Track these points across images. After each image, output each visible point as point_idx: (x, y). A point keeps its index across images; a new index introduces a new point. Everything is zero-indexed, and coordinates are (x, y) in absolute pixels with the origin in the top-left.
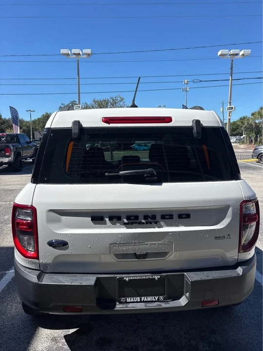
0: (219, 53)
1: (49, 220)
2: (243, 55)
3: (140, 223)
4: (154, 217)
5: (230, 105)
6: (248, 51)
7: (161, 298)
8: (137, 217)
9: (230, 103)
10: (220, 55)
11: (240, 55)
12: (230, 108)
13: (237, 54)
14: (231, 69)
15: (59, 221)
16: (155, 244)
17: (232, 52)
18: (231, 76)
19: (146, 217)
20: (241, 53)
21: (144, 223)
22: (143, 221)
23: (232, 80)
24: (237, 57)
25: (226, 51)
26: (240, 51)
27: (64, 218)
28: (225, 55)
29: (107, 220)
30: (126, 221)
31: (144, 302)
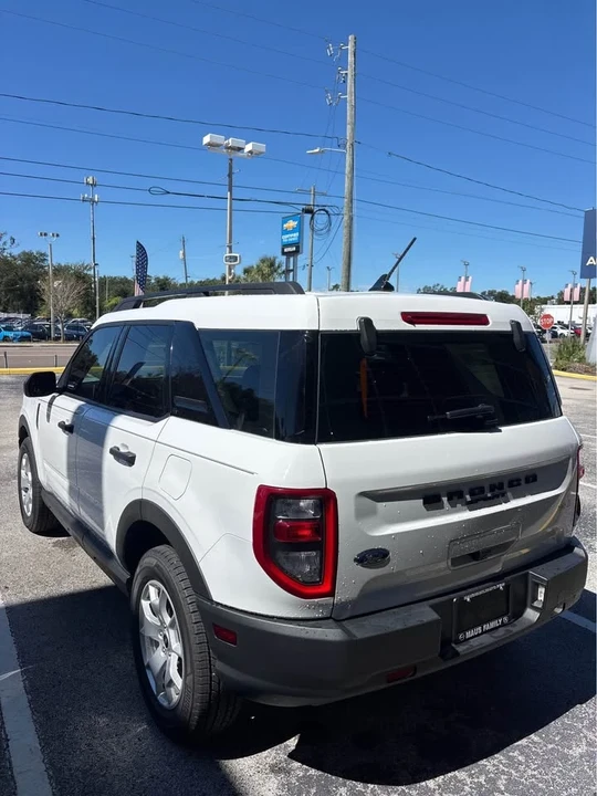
0: (206, 139)
1: (361, 514)
2: (250, 152)
3: (486, 499)
4: (501, 486)
5: (231, 252)
6: (262, 147)
7: (505, 619)
8: (482, 490)
9: (230, 247)
10: (209, 144)
11: (246, 150)
12: (230, 257)
13: (240, 149)
14: (230, 175)
15: (374, 512)
16: (501, 531)
17: (231, 142)
18: (230, 190)
19: (492, 488)
20: (249, 147)
21: (490, 498)
22: (489, 495)
23: (232, 199)
24: (240, 154)
25: (219, 139)
26: (247, 143)
27: (382, 506)
28: (218, 145)
29: (445, 499)
30: (468, 498)
31: (487, 632)
